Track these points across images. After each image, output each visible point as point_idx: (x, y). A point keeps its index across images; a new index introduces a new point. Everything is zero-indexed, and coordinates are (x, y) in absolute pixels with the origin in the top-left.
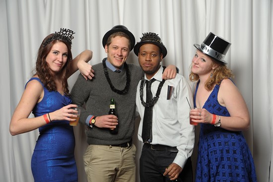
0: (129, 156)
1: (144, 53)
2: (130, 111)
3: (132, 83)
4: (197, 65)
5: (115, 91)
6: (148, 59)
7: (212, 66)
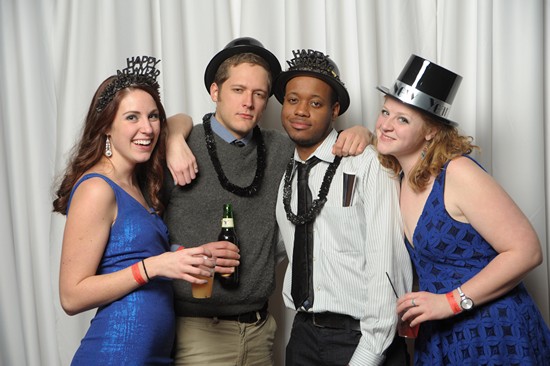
0: (258, 343)
1: (294, 97)
2: (265, 239)
3: (268, 172)
4: (389, 134)
5: (231, 188)
6: (301, 112)
7: (424, 133)
